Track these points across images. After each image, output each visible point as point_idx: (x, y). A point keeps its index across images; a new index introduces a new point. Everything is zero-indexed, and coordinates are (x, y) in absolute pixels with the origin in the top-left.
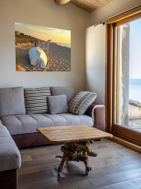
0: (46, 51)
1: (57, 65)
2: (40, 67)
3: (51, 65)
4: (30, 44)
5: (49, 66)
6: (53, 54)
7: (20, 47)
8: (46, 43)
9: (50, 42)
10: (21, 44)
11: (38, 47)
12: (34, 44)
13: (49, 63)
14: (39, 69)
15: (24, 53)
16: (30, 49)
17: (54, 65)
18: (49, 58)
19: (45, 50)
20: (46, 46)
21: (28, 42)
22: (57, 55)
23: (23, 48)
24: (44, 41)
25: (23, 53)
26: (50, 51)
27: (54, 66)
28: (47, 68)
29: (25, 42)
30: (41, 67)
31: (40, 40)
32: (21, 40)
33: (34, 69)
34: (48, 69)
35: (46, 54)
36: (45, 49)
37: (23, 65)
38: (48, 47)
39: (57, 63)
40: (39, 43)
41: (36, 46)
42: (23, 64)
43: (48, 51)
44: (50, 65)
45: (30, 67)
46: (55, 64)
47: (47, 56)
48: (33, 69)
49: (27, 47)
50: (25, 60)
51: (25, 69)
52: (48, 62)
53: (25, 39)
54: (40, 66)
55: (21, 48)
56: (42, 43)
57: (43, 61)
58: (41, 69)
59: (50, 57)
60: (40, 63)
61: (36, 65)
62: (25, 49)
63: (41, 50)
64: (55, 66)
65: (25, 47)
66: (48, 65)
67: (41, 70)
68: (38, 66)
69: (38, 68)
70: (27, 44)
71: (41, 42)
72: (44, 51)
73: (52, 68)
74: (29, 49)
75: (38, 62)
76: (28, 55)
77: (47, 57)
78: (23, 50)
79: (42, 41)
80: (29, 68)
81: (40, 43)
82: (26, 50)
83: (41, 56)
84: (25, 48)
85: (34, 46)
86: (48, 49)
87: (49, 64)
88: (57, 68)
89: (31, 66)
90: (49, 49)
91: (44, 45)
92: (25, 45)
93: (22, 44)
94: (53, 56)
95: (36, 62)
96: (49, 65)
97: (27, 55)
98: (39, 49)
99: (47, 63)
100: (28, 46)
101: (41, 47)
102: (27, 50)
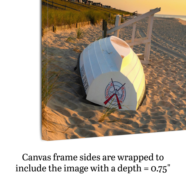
0: (143, 49)
1: (181, 96)
2: (120, 108)
3: (157, 99)
4: (86, 27)
5: (153, 102)
6: (167, 59)
7: (51, 42)
8: (142, 20)
9: (157, 14)
10: (54, 30)
11: (112, 38)
12: (99, 26)
13: (150, 92)
14: (115, 115)
15: (63, 60)
16: (86, 45)
17: (170, 96)
18: (151, 75)
19: (137, 46)
20: (142, 30)
21: (79, 20)
22: (182, 60)
23: (62, 44)
24: (134, 14)
25: (60, 63)
26: (155, 49)
27: (169, 101)
28: (143, 108)
29: (68, 23)
30: (124, 108)
31: (120, 11)
32: (53, 16)
33: (99, 115)
34: (149, 112)
35: (141, 58)
36: (137, 42)
37: (59, 104)
38: (149, 33)
39: (179, 88)
40: (118, 22)
41: (108, 33)
42: (59, 99)
43: (148, 48)
44: (155, 98)
45: (84, 109)
46: (171, 93)
47: (146, 66)
48: (93, 114)
49: (74, 39)
50: (69, 85)
51: (67, 118)
52: (147, 88)
53: (67, 12)
54: (119, 104)
55: (55, 46)
56: (127, 23)
57: (132, 85)
58: (123, 113)
59: (157, 70)
60: (120, 92)
61: (106, 103)
62: (67, 46)
63: (124, 45)
64: (173, 101)
65: (70, 39)
66: (148, 100)
67: (122, 116)
68: (112, 104)
69: (113, 110)
70: (74, 30)
71: (126, 19)
72: (136, 49)
73: (162, 109)
74: (81, 45)
75: (112, 89)
76: (77, 69)
77: (145, 70)
78: (62, 52)
79: (128, 13)
80: (81, 114)
81: (122, 22)
82: (72, 51)
83: (124, 70)
84: (67, 44)
85: (101, 34)
86: (147, 41)
87: (153, 94)
88: (179, 105)
89: (89, 107)
90: (153, 42)
91: (134, 30)
92: (69, 31)
93: (58, 31)
94: (167, 64)
95: (107, 89)
96: (152, 98)
97: (75, 69)
98: (118, 42)
99: (146, 93)
100: (79, 35)
101: (126, 36)
102: (75, 50)
